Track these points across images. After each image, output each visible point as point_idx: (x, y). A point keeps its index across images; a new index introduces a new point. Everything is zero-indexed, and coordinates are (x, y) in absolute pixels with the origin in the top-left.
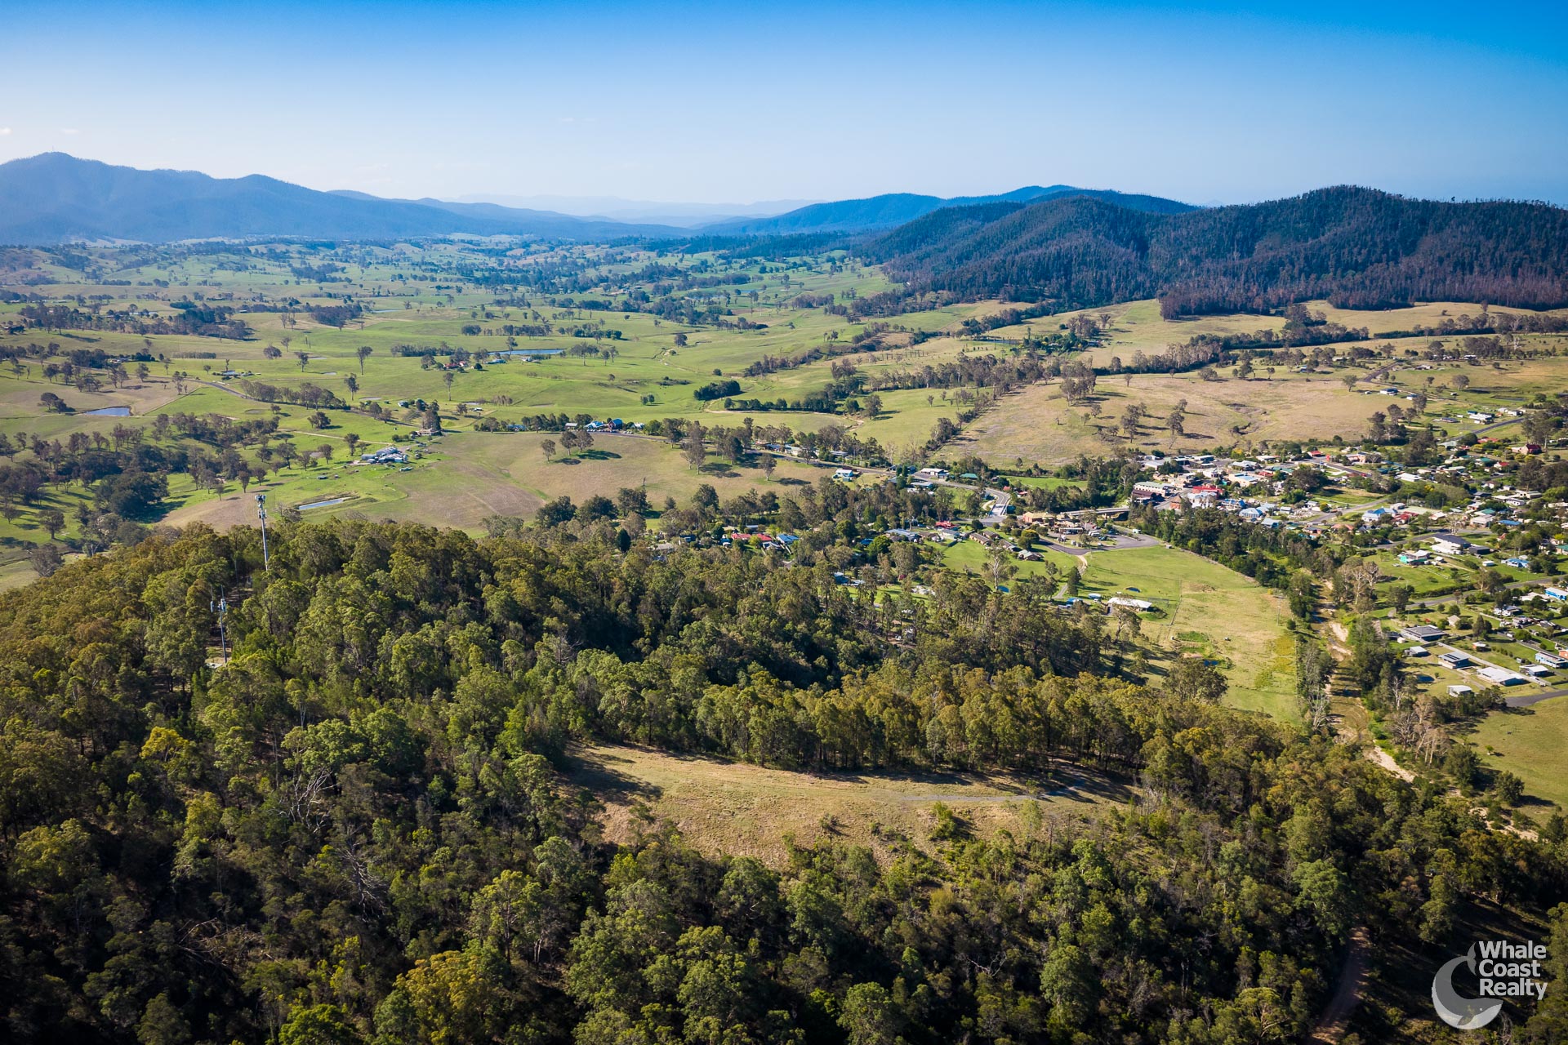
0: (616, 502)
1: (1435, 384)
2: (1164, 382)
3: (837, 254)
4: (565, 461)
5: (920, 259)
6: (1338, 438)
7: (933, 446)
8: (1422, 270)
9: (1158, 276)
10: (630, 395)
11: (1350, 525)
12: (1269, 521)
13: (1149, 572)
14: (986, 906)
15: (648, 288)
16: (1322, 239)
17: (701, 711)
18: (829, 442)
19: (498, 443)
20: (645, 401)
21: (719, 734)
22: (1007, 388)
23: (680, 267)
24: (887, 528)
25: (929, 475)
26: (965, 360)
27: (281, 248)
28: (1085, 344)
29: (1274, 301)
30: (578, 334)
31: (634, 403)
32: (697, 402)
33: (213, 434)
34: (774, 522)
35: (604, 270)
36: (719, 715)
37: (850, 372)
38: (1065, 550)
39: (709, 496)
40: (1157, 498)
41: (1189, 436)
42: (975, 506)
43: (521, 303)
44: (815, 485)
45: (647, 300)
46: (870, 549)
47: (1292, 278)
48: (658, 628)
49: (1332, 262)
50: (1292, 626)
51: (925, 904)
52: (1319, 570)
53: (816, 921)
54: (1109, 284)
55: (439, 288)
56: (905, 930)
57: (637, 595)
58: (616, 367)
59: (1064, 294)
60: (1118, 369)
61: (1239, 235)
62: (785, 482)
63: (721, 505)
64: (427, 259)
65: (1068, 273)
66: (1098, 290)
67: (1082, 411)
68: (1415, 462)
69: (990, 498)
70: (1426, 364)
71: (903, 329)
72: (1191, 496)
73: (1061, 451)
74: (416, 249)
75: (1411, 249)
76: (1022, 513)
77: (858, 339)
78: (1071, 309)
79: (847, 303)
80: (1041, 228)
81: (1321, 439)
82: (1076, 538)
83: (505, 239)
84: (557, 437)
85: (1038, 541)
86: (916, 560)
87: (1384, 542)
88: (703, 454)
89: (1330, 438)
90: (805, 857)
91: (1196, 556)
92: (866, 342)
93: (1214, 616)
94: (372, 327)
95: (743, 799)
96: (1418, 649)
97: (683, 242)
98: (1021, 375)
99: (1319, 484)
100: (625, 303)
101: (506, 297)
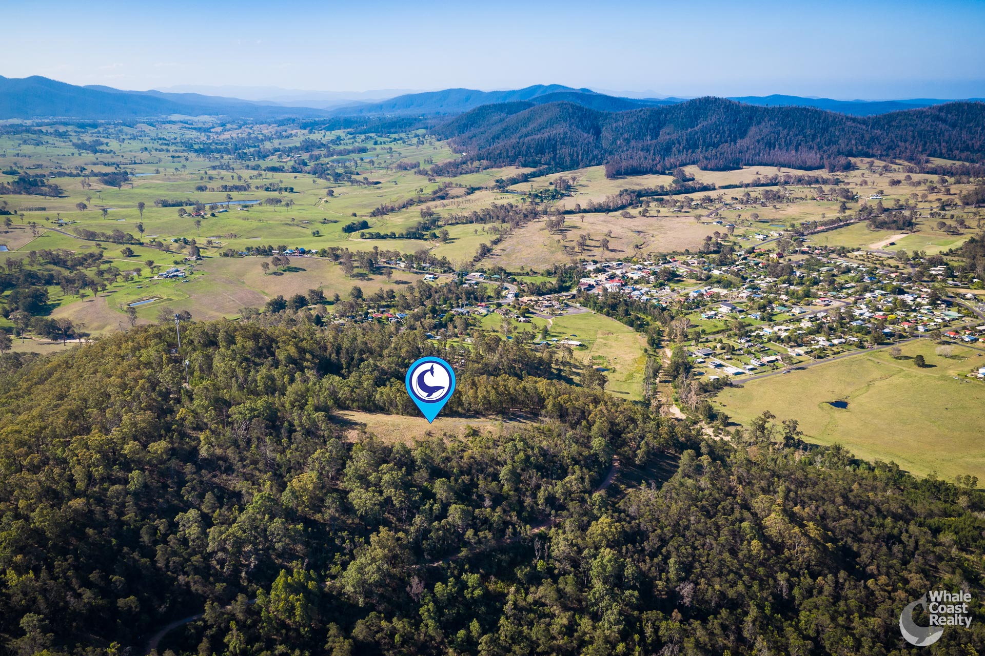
0: (307, 297)
1: (742, 218)
2: (602, 218)
3: (421, 132)
4: (275, 273)
5: (470, 138)
6: (687, 250)
7: (477, 259)
8: (748, 148)
9: (605, 151)
10: (305, 230)
11: (682, 299)
12: (644, 298)
13: (583, 327)
14: (482, 456)
15: (305, 156)
16: (696, 128)
17: (378, 396)
18: (420, 259)
19: (235, 264)
20: (314, 234)
21: (385, 404)
22: (517, 224)
23: (324, 141)
24: (452, 308)
25: (475, 277)
26: (496, 206)
27: (62, 129)
28: (563, 195)
29: (668, 165)
30: (267, 189)
31: (308, 236)
32: (344, 234)
33: (65, 262)
34: (394, 306)
35: (276, 143)
36: (385, 397)
37: (431, 214)
38: (542, 316)
39: (358, 293)
40: (591, 287)
41: (612, 251)
42: (498, 295)
43: (228, 168)
44: (414, 284)
45: (305, 164)
46: (443, 320)
47: (679, 152)
48: (349, 365)
49: (701, 142)
50: (646, 351)
51: (462, 457)
52: (664, 323)
53: (424, 462)
54: (578, 156)
55: (173, 157)
56: (454, 464)
57: (338, 350)
58: (293, 213)
59: (553, 163)
60: (579, 211)
61: (651, 126)
62: (398, 282)
63: (364, 297)
64: (160, 136)
65: (555, 150)
66: (572, 160)
67: (558, 237)
68: (722, 263)
69: (506, 289)
70: (739, 206)
71: (461, 186)
72: (607, 285)
73: (545, 261)
74: (152, 128)
75: (743, 134)
76: (522, 296)
77: (435, 193)
78: (557, 171)
79: (428, 167)
80: (540, 121)
81: (679, 250)
82: (548, 310)
83: (206, 118)
84: (269, 260)
85: (529, 312)
86: (467, 325)
87: (697, 307)
88: (353, 268)
89: (683, 250)
90: (420, 444)
91: (607, 318)
92: (440, 194)
93: (611, 347)
94: (138, 187)
95: (396, 427)
96: (701, 360)
97: (324, 122)
98: (525, 216)
99: (673, 277)
100: (293, 167)
101: (217, 163)
